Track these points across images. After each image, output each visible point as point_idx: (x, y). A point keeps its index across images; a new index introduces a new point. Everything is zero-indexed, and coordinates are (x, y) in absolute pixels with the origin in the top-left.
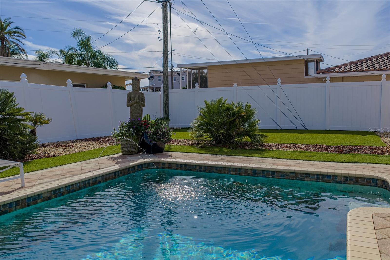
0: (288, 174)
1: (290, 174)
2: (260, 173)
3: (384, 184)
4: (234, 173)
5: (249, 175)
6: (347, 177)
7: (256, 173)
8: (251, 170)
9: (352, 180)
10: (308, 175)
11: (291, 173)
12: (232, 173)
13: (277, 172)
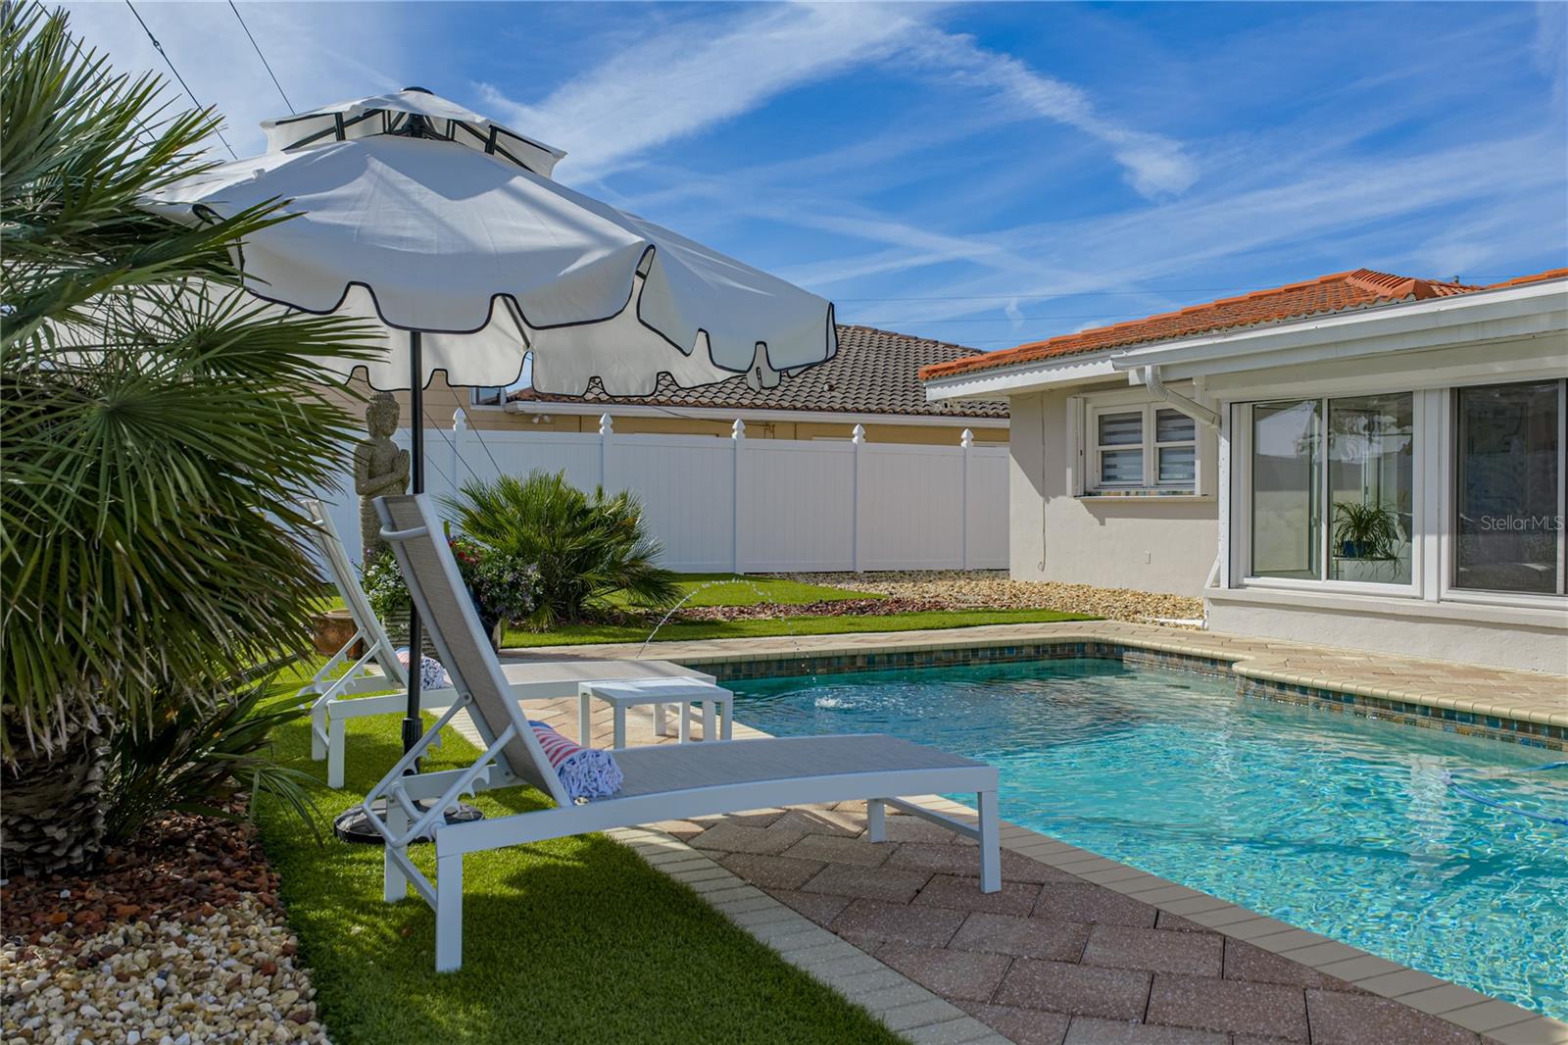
0: (938, 655)
1: (943, 655)
2: (881, 662)
3: (1098, 651)
4: (825, 670)
5: (860, 669)
6: (1038, 647)
7: (873, 662)
8: (864, 656)
9: (1045, 652)
10: (975, 650)
11: (944, 651)
12: (820, 670)
13: (919, 653)
